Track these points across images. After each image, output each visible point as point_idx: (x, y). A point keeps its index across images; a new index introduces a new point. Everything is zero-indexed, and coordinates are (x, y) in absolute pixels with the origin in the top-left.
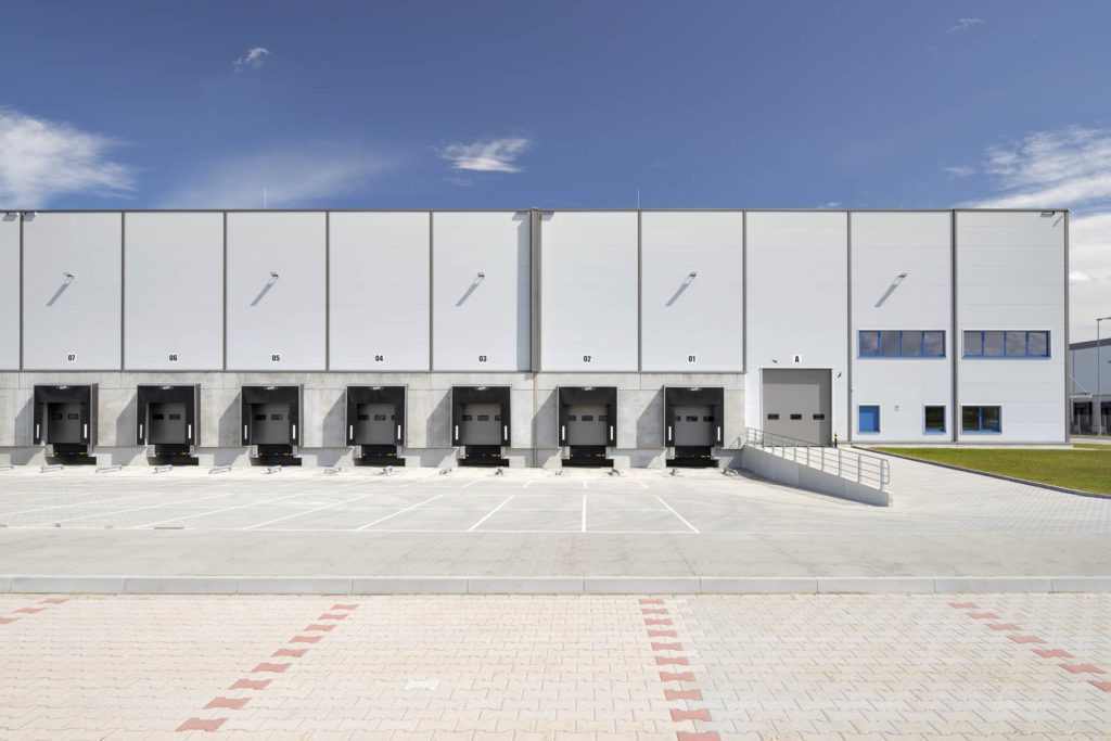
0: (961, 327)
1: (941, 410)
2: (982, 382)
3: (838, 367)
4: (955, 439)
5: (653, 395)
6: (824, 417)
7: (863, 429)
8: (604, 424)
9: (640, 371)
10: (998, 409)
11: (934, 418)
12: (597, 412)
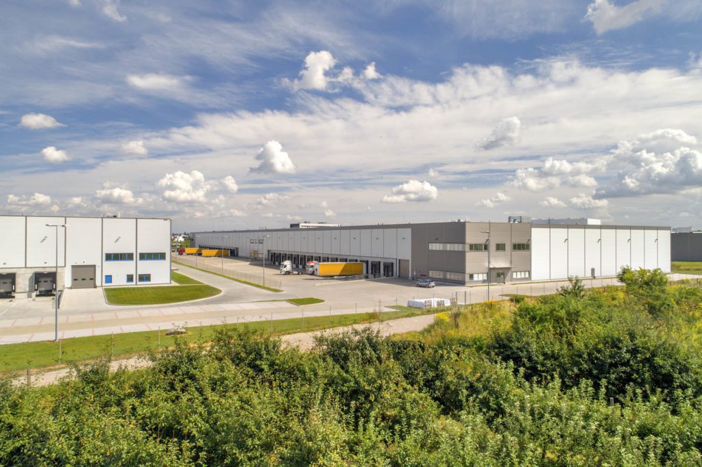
0: (139, 252)
1: (132, 276)
2: (145, 267)
3: (98, 264)
4: (136, 284)
5: (31, 275)
6: (93, 279)
7: (107, 282)
8: (11, 285)
9: (26, 267)
10: (150, 275)
11: (130, 278)
12: (9, 281)
